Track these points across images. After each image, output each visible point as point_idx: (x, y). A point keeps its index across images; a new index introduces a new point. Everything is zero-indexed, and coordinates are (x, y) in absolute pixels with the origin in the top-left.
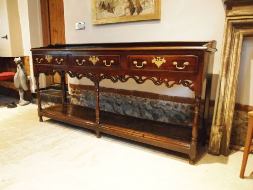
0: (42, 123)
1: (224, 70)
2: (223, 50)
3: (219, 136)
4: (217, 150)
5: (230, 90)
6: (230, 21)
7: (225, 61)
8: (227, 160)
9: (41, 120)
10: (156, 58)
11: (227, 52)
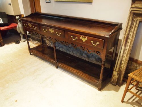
0: (31, 56)
1: (125, 41)
2: (125, 29)
3: (117, 77)
4: (115, 83)
5: (126, 53)
6: (132, 11)
7: (126, 36)
8: (119, 89)
9: (31, 54)
10: (82, 37)
11: (128, 31)
